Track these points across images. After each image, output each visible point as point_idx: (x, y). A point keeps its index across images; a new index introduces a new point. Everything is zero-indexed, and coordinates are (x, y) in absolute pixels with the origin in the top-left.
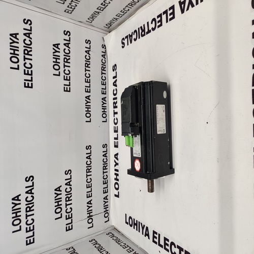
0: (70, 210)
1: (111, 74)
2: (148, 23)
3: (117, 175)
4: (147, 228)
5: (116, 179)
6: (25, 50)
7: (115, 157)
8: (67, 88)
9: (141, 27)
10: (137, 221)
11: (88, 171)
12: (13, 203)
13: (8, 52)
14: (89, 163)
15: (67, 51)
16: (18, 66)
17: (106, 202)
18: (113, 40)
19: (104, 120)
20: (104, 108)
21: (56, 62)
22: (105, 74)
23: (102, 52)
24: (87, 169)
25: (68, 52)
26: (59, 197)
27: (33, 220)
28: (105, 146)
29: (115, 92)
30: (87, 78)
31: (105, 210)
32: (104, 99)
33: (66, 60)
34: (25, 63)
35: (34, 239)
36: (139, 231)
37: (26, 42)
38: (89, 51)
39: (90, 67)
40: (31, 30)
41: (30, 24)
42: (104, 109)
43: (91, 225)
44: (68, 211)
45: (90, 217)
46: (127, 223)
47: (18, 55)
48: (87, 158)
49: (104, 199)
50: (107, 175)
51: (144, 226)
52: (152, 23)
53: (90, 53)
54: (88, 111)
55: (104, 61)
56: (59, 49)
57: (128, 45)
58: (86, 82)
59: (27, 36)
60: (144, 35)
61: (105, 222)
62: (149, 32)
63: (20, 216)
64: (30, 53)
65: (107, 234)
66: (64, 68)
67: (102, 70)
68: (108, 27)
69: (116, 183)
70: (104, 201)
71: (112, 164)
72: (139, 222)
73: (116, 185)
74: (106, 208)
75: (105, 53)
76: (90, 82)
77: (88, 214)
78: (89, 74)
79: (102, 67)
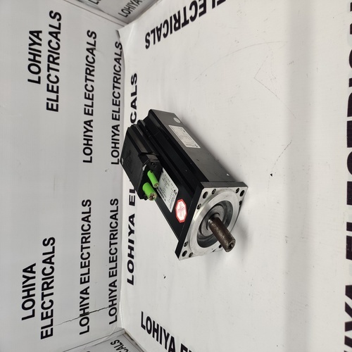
0: (50, 304)
1: (128, 88)
2: (185, 9)
3: (131, 249)
4: (172, 339)
5: (130, 255)
7: (130, 220)
8: (52, 104)
9: (175, 16)
10: (158, 325)
11: (84, 240)
14: (86, 228)
15: (54, 45)
17: (113, 291)
18: (132, 35)
19: (115, 160)
21: (34, 60)
22: (119, 88)
23: (116, 54)
24: (83, 238)
25: (56, 46)
26: (30, 282)
28: (114, 202)
29: (133, 118)
30: (88, 92)
31: (111, 303)
32: (115, 127)
33: (51, 59)
36: (161, 343)
38: (93, 50)
39: (93, 76)
42: (115, 143)
43: (85, 328)
44: (45, 306)
45: (85, 315)
46: (143, 326)
48: (83, 219)
49: (110, 285)
50: (116, 249)
51: (168, 335)
52: (191, 9)
53: (95, 52)
54: (88, 144)
55: (117, 69)
56: (40, 40)
57: (154, 43)
58: (85, 98)
60: (179, 28)
61: (110, 323)
62: (186, 22)
65: (111, 343)
66: (48, 71)
67: (114, 81)
68: (125, 15)
69: (130, 262)
70: (110, 290)
71: (125, 230)
72: (161, 328)
73: (130, 265)
74: (112, 301)
75: (120, 56)
76: (92, 99)
77: (81, 310)
78: (92, 86)
79: (115, 77)
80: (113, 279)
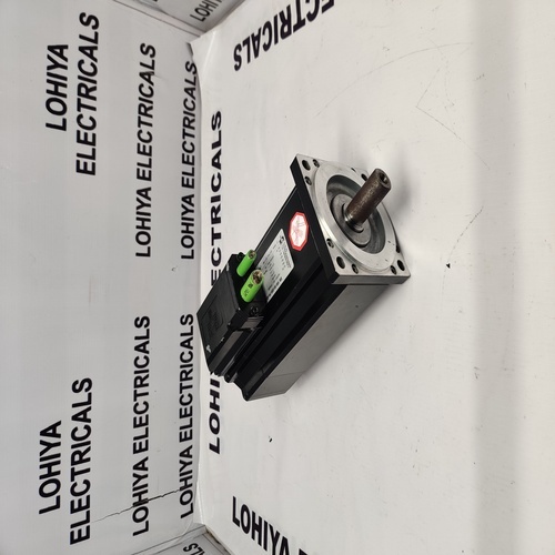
0: (85, 486)
1: (207, 136)
3: (215, 395)
4: (285, 541)
5: (214, 406)
8: (85, 164)
9: (282, 14)
10: (260, 519)
11: (139, 382)
14: (141, 362)
15: (87, 67)
17: (186, 464)
18: (213, 50)
19: (188, 252)
20: (188, 223)
21: (56, 92)
22: (193, 136)
23: (186, 81)
24: (137, 378)
25: (91, 70)
26: (52, 451)
28: (187, 319)
29: (216, 183)
30: (142, 143)
31: (183, 484)
32: (187, 199)
33: (83, 91)
36: (265, 548)
38: (149, 74)
39: (151, 116)
42: (187, 225)
43: (142, 526)
44: (77, 490)
45: (141, 504)
46: (236, 521)
48: (137, 348)
49: (182, 455)
50: (190, 395)
51: (278, 534)
52: (308, 0)
53: (153, 79)
54: (143, 227)
55: (190, 105)
56: (66, 59)
57: (249, 60)
58: (139, 152)
60: (289, 33)
61: (182, 516)
62: (301, 23)
65: (185, 549)
66: (79, 110)
67: (184, 125)
68: (201, 17)
69: (213, 417)
70: (181, 462)
72: (266, 523)
73: (214, 422)
74: (185, 480)
75: (194, 84)
76: (150, 154)
77: (134, 495)
78: (149, 133)
79: (185, 118)
80: (186, 445)
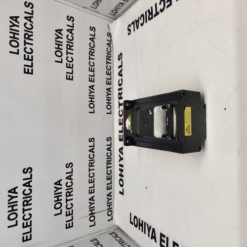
0: (71, 206)
1: (116, 63)
2: (156, 5)
3: (121, 170)
4: (154, 230)
5: (121, 175)
6: (25, 34)
7: (120, 151)
8: (69, 76)
9: (149, 10)
10: (142, 221)
11: (90, 165)
12: (9, 196)
13: (7, 35)
14: (92, 156)
16: (18, 50)
17: (109, 199)
18: (119, 27)
20: (109, 99)
21: (58, 48)
22: (110, 63)
23: (108, 40)
24: (90, 163)
25: (71, 38)
26: (59, 191)
27: (30, 214)
28: (109, 139)
29: (120, 83)
30: (91, 67)
31: (108, 207)
32: (109, 89)
33: (69, 47)
34: (25, 48)
35: (31, 235)
36: (145, 233)
37: (26, 26)
38: (93, 39)
39: (94, 56)
40: (32, 14)
41: (32, 8)
42: (109, 100)
43: (93, 223)
44: (68, 207)
45: (92, 214)
46: (131, 223)
47: (18, 39)
48: (90, 151)
49: (108, 195)
50: (111, 171)
51: (150, 227)
52: (160, 4)
53: (94, 40)
54: (91, 101)
55: (109, 50)
56: (62, 35)
57: (134, 31)
58: (89, 71)
59: (28, 20)
60: (152, 18)
61: (108, 221)
62: (157, 14)
63: (17, 210)
64: (30, 38)
65: (110, 234)
66: (67, 55)
67: (107, 59)
68: (114, 14)
69: (121, 180)
70: (107, 198)
71: (117, 158)
72: (145, 223)
73: (121, 182)
74: (109, 206)
75: (110, 41)
76: (94, 71)
77: (90, 211)
78: (93, 63)
79: (107, 56)
80: (109, 191)
